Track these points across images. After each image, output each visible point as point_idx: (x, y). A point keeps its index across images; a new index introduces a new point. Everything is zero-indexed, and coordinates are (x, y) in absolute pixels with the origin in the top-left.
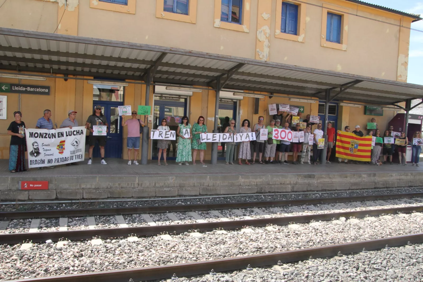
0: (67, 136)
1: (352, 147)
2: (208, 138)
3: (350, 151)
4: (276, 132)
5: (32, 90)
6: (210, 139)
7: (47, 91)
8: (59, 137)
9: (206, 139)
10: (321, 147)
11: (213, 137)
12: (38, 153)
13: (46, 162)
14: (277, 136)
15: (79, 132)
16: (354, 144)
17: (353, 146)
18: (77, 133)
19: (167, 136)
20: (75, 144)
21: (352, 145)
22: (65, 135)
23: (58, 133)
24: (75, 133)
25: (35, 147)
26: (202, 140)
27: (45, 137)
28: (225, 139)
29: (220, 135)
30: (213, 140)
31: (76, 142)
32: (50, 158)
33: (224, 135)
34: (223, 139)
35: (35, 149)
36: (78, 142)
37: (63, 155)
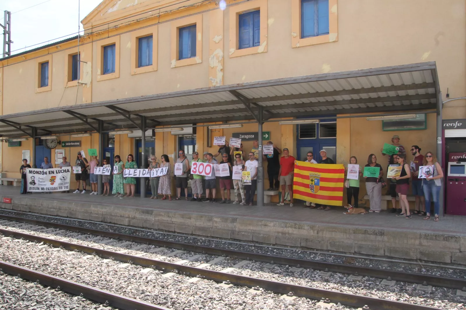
0: (57, 173)
1: (312, 184)
2: (130, 173)
3: (311, 189)
4: (195, 166)
5: (76, 144)
6: (131, 174)
7: (78, 144)
8: (49, 174)
9: (128, 174)
10: (247, 183)
11: (135, 172)
12: (35, 183)
13: (40, 189)
14: (195, 170)
15: (65, 171)
16: (314, 179)
17: (313, 182)
18: (64, 171)
19: (104, 172)
20: (62, 178)
21: (312, 180)
22: (55, 172)
23: (49, 171)
24: (62, 171)
25: (33, 179)
26: (125, 175)
27: (40, 174)
28: (145, 174)
29: (140, 171)
30: (134, 175)
31: (63, 177)
32: (43, 186)
33: (144, 170)
34: (143, 174)
35: (33, 180)
36: (65, 177)
37: (53, 186)
